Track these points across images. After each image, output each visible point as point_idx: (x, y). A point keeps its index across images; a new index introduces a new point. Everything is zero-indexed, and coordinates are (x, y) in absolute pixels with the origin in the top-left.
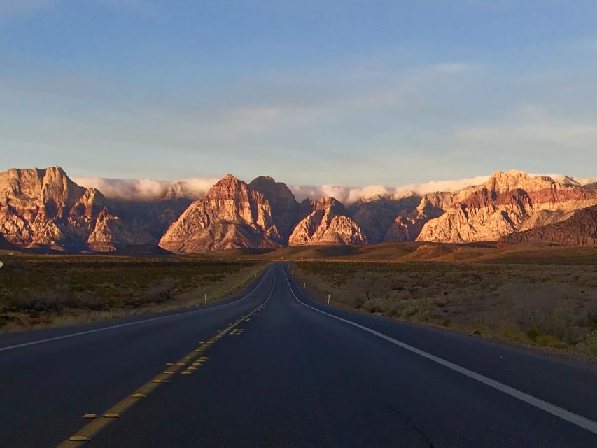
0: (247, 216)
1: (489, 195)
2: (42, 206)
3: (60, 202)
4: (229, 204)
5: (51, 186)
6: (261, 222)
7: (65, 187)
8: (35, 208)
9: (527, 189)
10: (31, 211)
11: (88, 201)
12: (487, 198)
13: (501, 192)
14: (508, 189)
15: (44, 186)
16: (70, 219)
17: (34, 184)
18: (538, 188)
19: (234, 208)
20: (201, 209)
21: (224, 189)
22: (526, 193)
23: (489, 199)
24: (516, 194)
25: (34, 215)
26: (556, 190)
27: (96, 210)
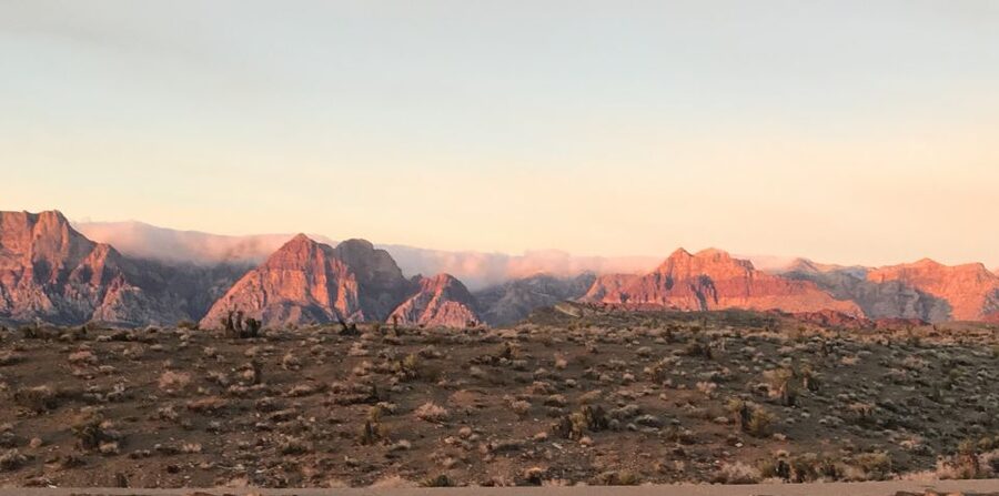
0: (321, 296)
1: (663, 282)
2: (29, 266)
3: (56, 262)
4: (298, 278)
5: (44, 237)
6: (341, 305)
7: (65, 241)
8: (19, 268)
9: (714, 277)
10: (13, 273)
11: (97, 263)
12: (659, 287)
13: (680, 278)
14: (688, 275)
15: (35, 238)
16: (68, 287)
17: (20, 235)
18: (728, 276)
19: (304, 284)
20: (256, 282)
21: (292, 255)
22: (712, 283)
23: (662, 288)
24: (697, 283)
25: (17, 279)
26: (751, 280)
27: (107, 276)
